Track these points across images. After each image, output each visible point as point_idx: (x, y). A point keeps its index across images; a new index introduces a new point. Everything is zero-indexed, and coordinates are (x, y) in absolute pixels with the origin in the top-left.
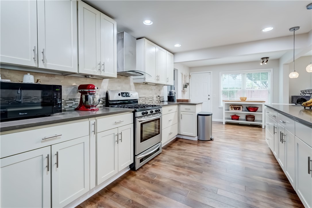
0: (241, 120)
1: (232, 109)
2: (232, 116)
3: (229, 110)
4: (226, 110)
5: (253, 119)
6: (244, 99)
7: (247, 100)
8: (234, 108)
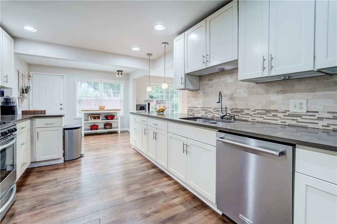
0: (100, 129)
1: (91, 119)
2: (91, 126)
3: (88, 120)
4: (85, 120)
5: (111, 127)
6: (103, 108)
7: (105, 109)
8: (94, 118)
